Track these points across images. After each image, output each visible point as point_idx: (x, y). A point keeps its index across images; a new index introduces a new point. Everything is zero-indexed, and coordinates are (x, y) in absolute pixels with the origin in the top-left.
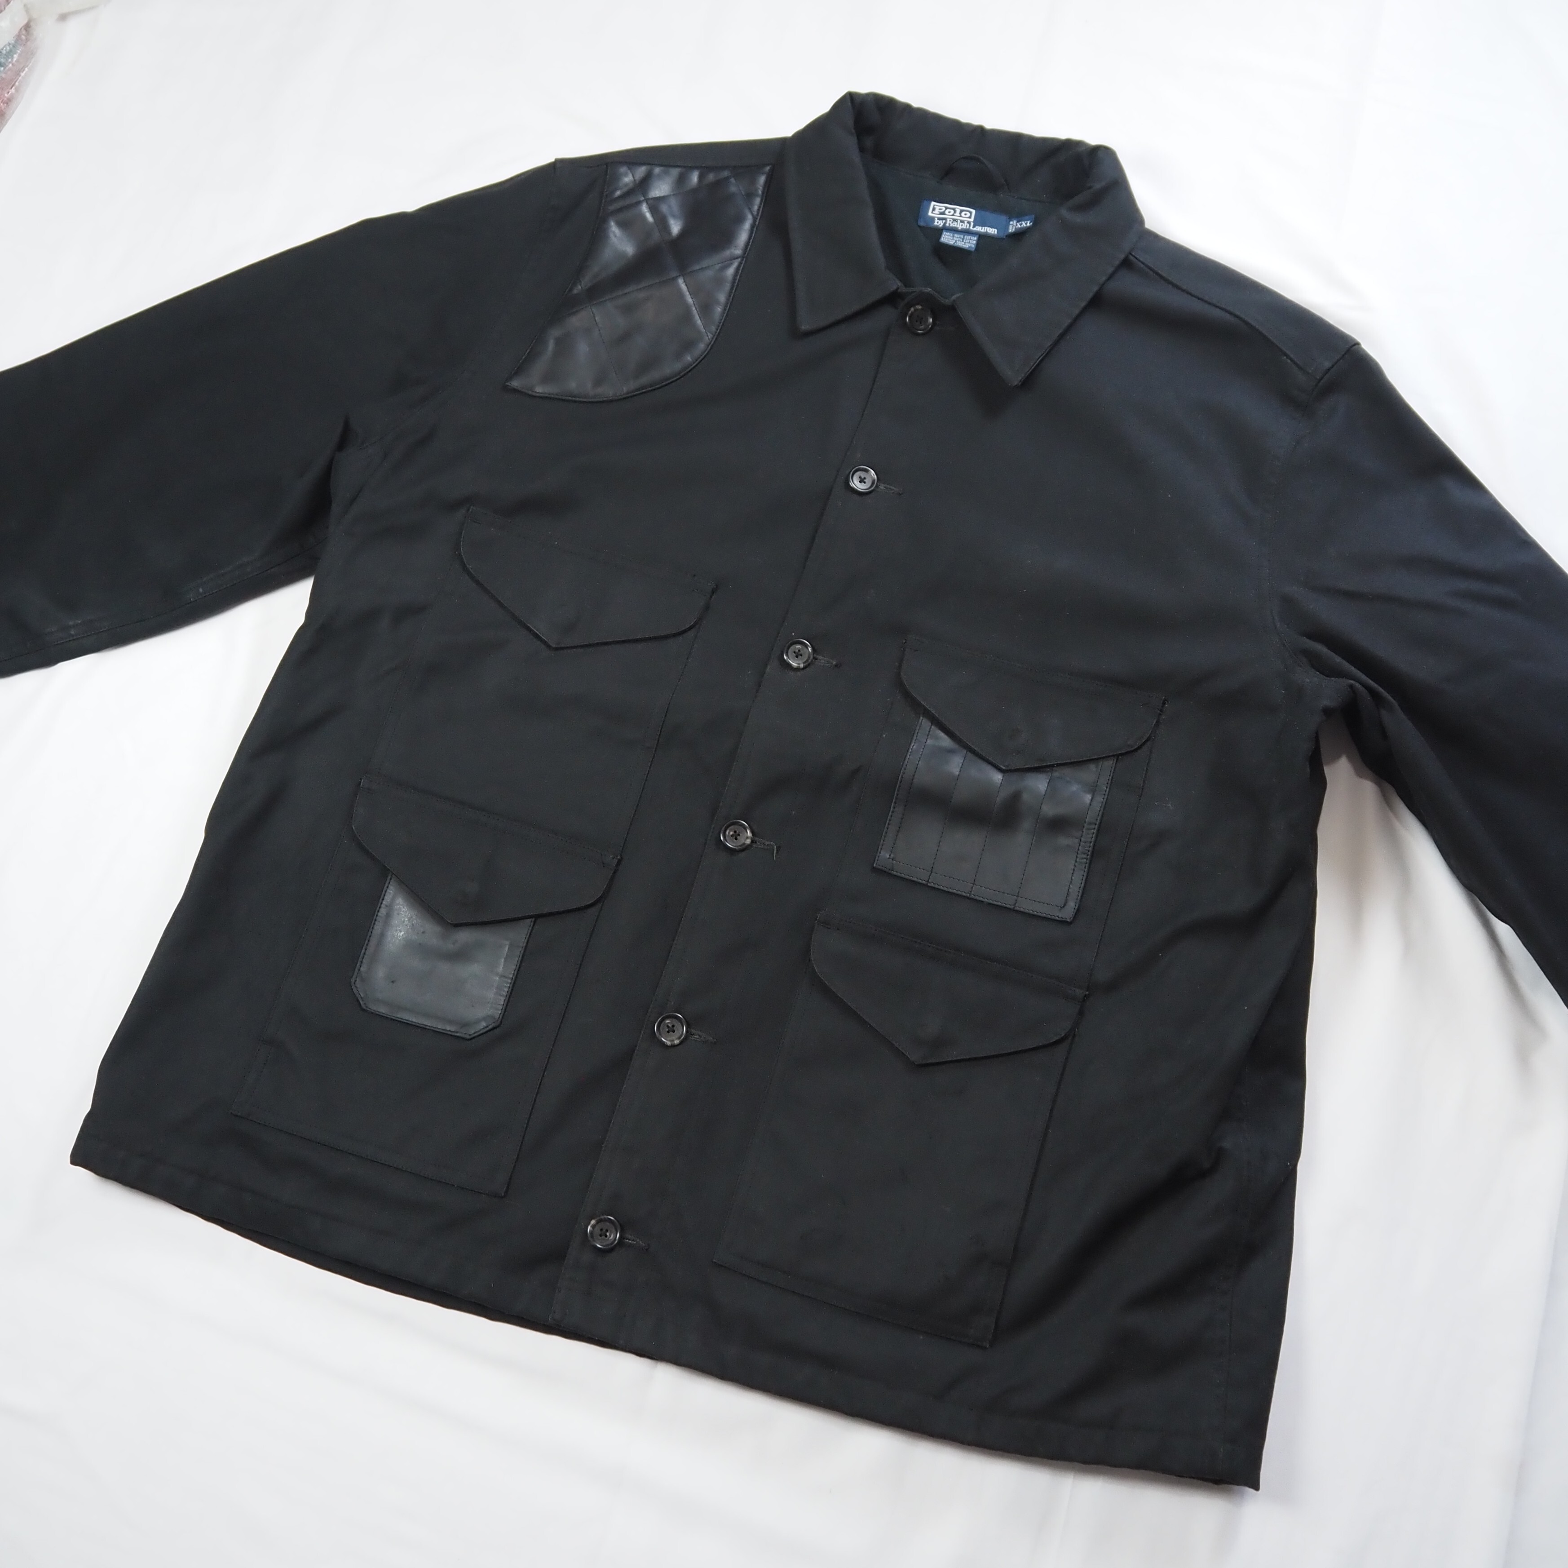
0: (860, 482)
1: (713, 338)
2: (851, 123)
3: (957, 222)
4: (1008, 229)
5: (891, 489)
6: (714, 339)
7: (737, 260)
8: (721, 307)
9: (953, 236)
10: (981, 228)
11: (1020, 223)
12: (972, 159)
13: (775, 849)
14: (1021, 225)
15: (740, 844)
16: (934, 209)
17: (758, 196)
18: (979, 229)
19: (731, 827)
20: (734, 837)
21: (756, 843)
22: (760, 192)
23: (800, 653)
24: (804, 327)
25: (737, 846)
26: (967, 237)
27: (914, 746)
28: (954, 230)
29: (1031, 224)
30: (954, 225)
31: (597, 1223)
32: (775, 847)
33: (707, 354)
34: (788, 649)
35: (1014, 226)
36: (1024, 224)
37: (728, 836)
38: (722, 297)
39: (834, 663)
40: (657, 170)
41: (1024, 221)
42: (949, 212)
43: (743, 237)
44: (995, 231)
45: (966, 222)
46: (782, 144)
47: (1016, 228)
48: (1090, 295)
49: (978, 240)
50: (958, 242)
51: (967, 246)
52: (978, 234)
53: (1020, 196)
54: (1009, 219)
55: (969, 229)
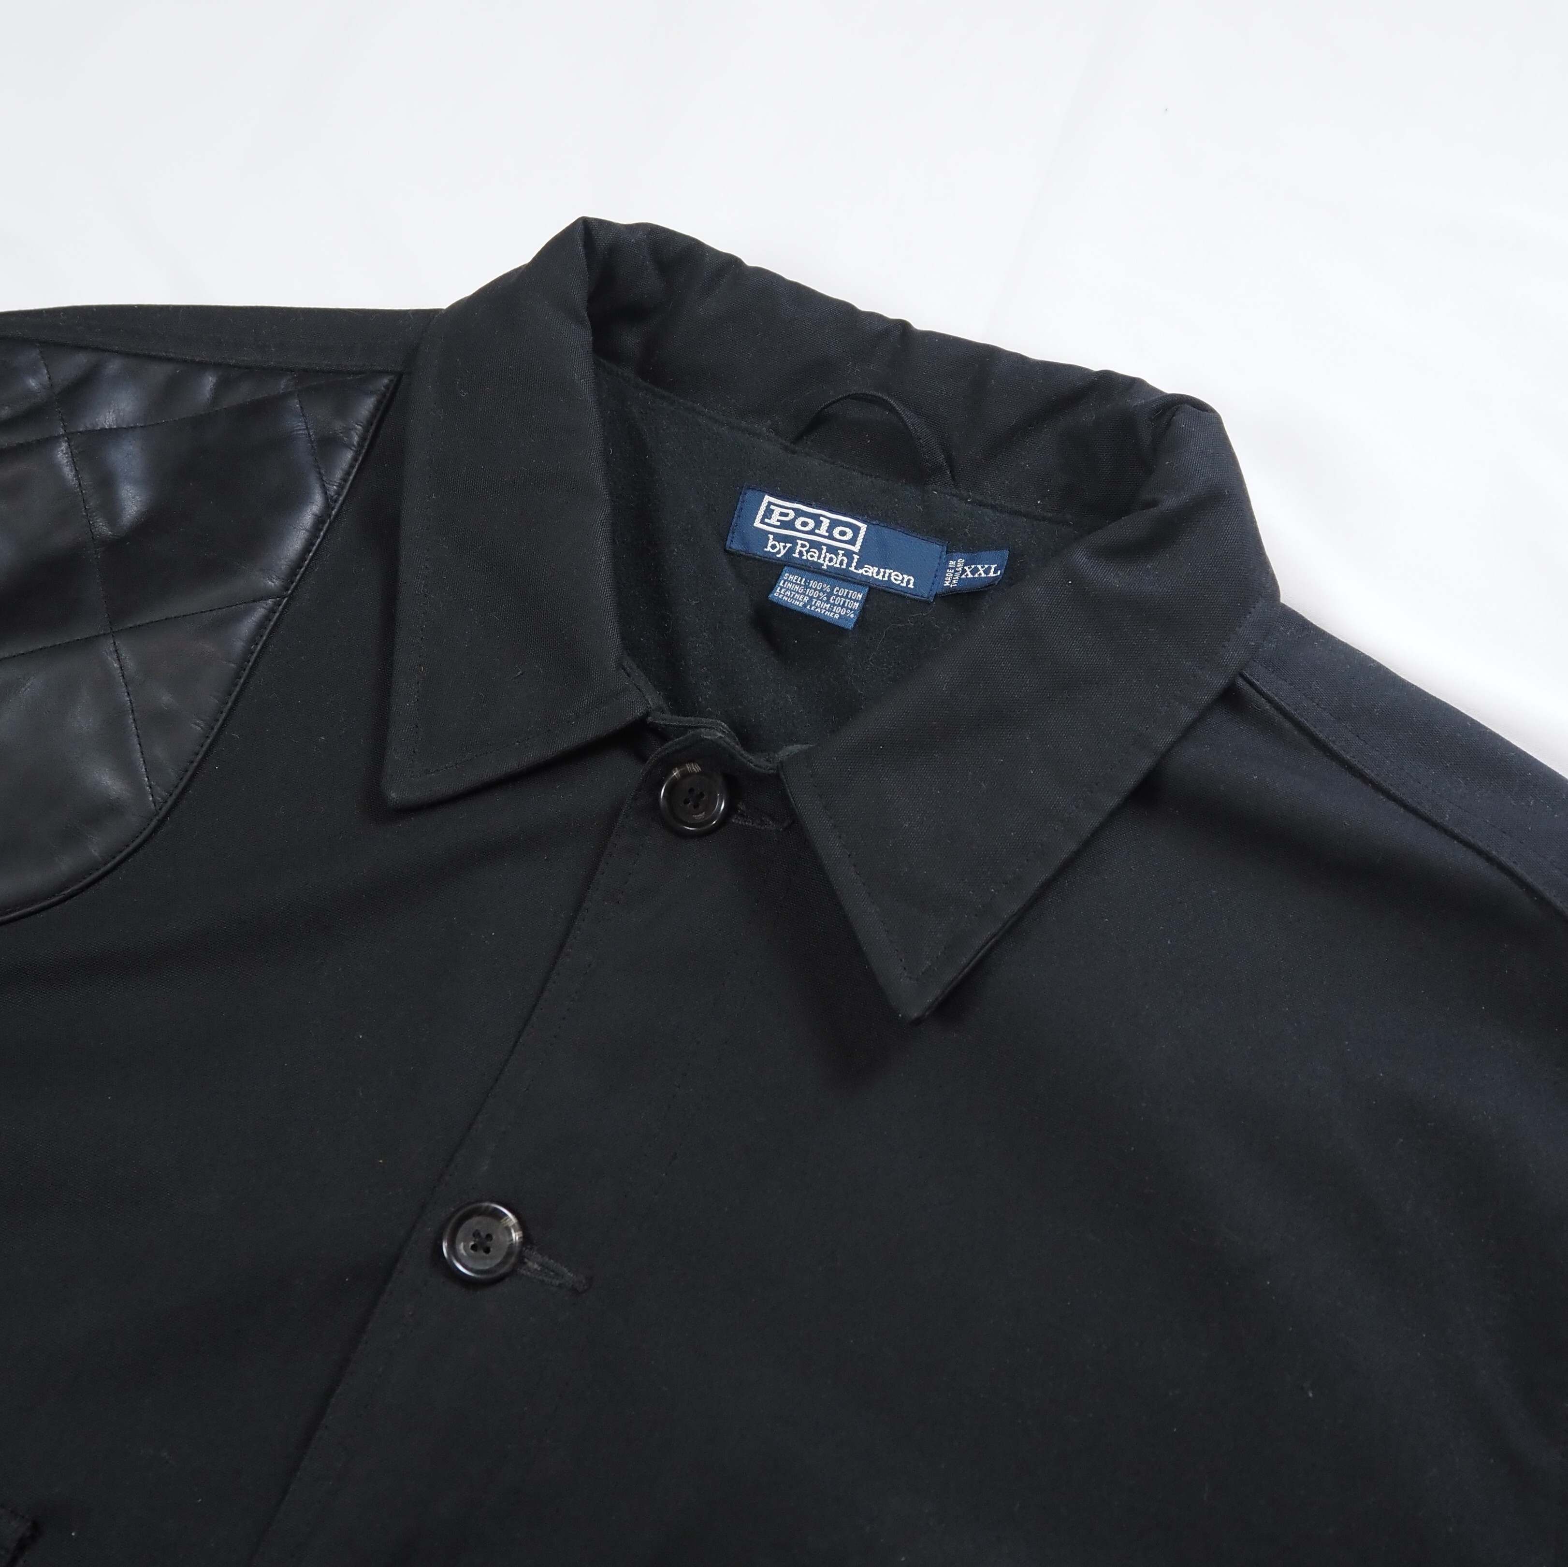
0: (474, 1246)
2: (579, 295)
4: (943, 580)
5: (557, 1275)
6: (168, 805)
8: (201, 721)
9: (806, 587)
10: (876, 569)
11: (973, 567)
12: (872, 400)
14: (973, 572)
16: (769, 513)
17: (348, 446)
18: (870, 571)
22: (356, 439)
24: (399, 792)
26: (840, 593)
28: (812, 570)
29: (1000, 572)
30: (813, 556)
33: (143, 842)
35: (957, 572)
36: (982, 572)
38: (206, 696)
40: (114, 366)
41: (983, 562)
43: (291, 544)
44: (908, 582)
46: (421, 325)
47: (960, 579)
48: (1130, 780)
49: (867, 600)
50: (816, 602)
51: (837, 616)
52: (866, 585)
53: (980, 498)
54: (947, 552)
55: (847, 570)
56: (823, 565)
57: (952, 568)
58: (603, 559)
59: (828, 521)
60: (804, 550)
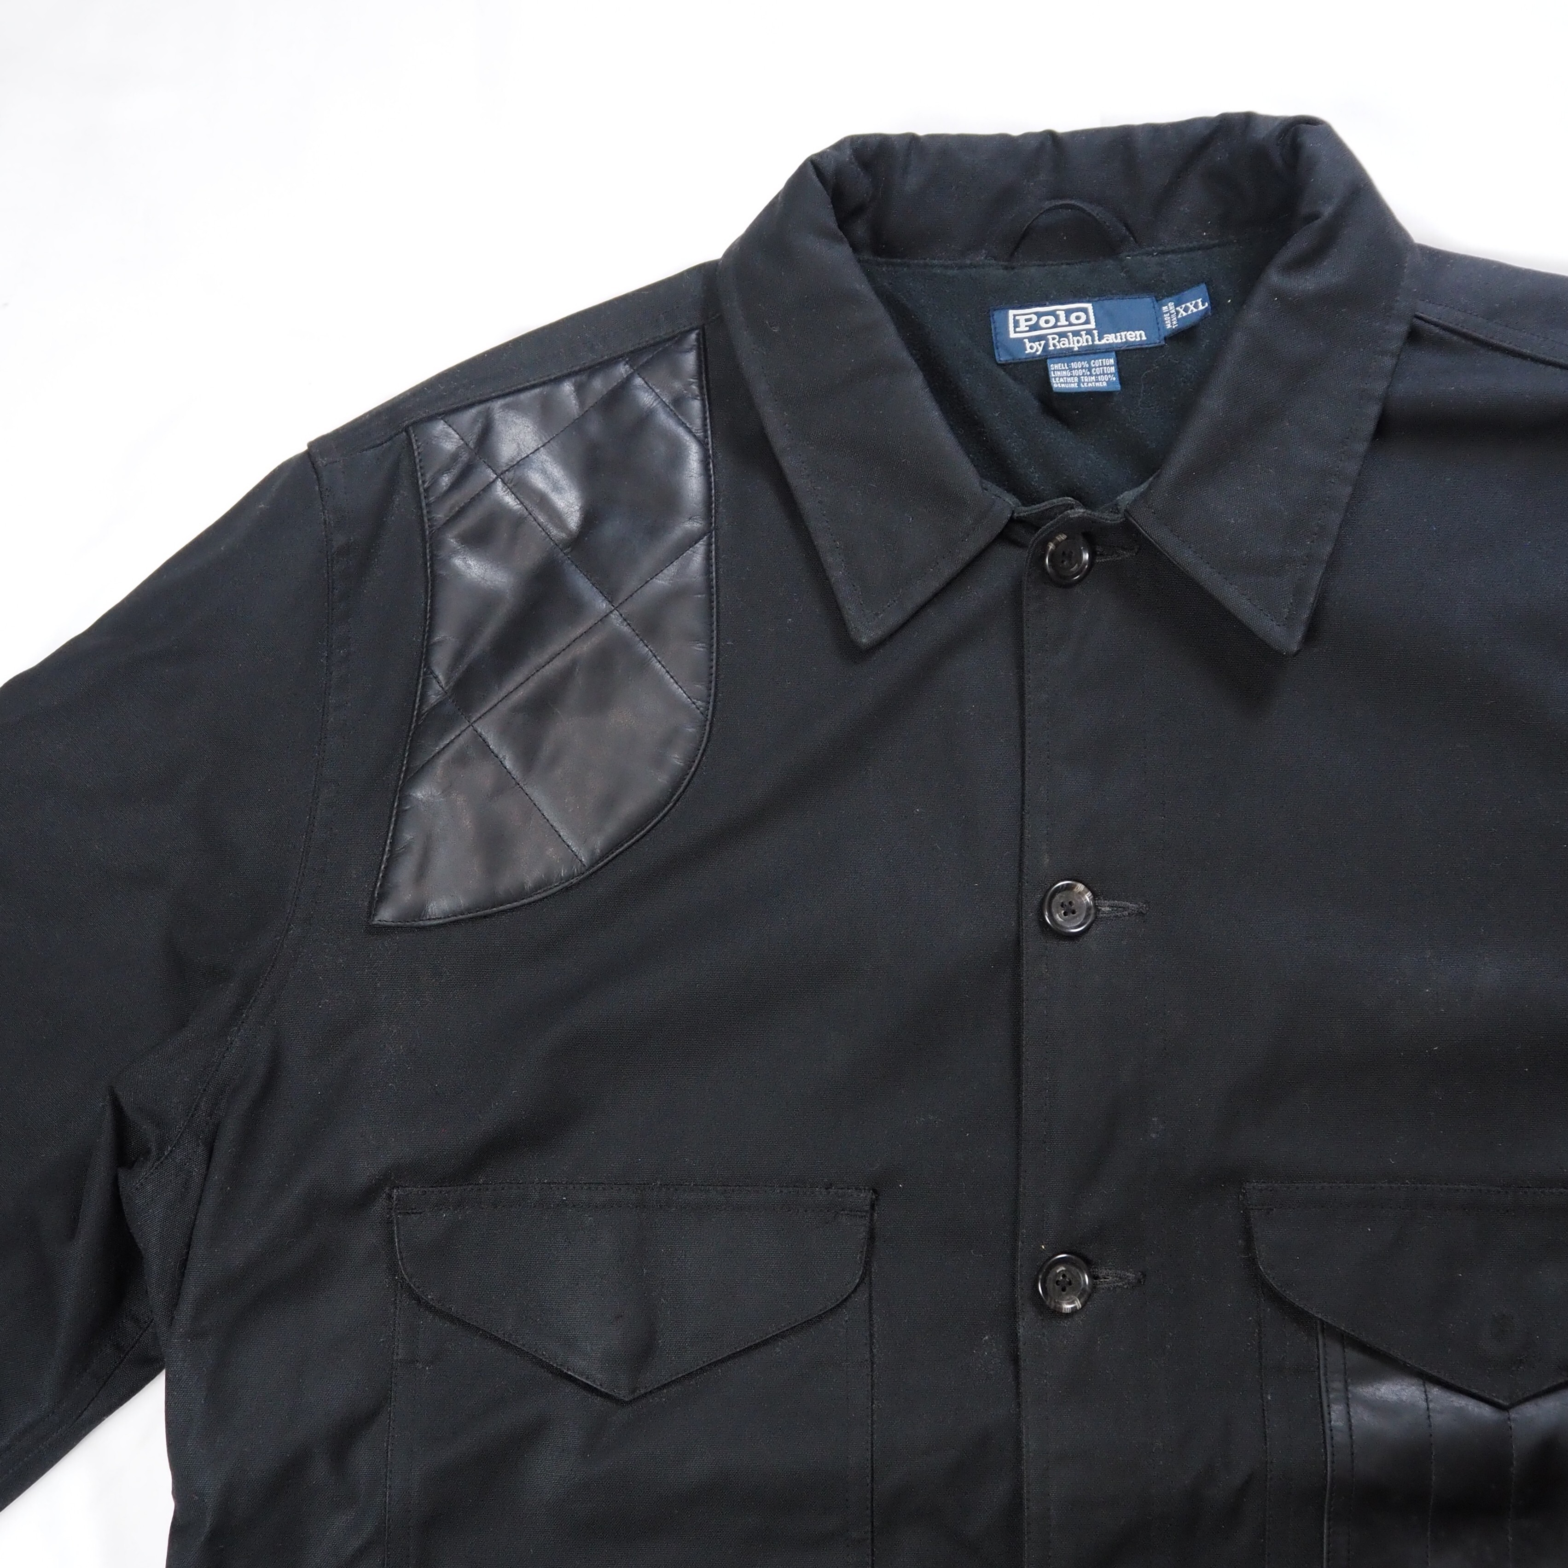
0: (1065, 913)
3: (1067, 337)
4: (1165, 324)
5: (1125, 909)
7: (699, 542)
8: (702, 643)
9: (1072, 370)
10: (1113, 335)
11: (1183, 306)
12: (1060, 207)
14: (1186, 310)
16: (1016, 324)
17: (695, 398)
18: (1110, 339)
22: (697, 390)
23: (1067, 1280)
24: (865, 636)
26: (1097, 364)
28: (1067, 355)
29: (1207, 304)
30: (1064, 344)
33: (707, 742)
34: (1044, 1279)
35: (1172, 314)
36: (1192, 308)
38: (698, 623)
39: (1131, 1274)
40: (497, 408)
41: (1190, 300)
43: (694, 489)
44: (1141, 336)
45: (1083, 333)
47: (1178, 320)
48: (1370, 427)
49: (1118, 362)
50: (1084, 379)
51: (1105, 384)
52: (1111, 351)
53: (1160, 248)
54: (1157, 301)
55: (1093, 345)
56: (1073, 348)
57: (1167, 313)
59: (1064, 312)
60: (1055, 341)
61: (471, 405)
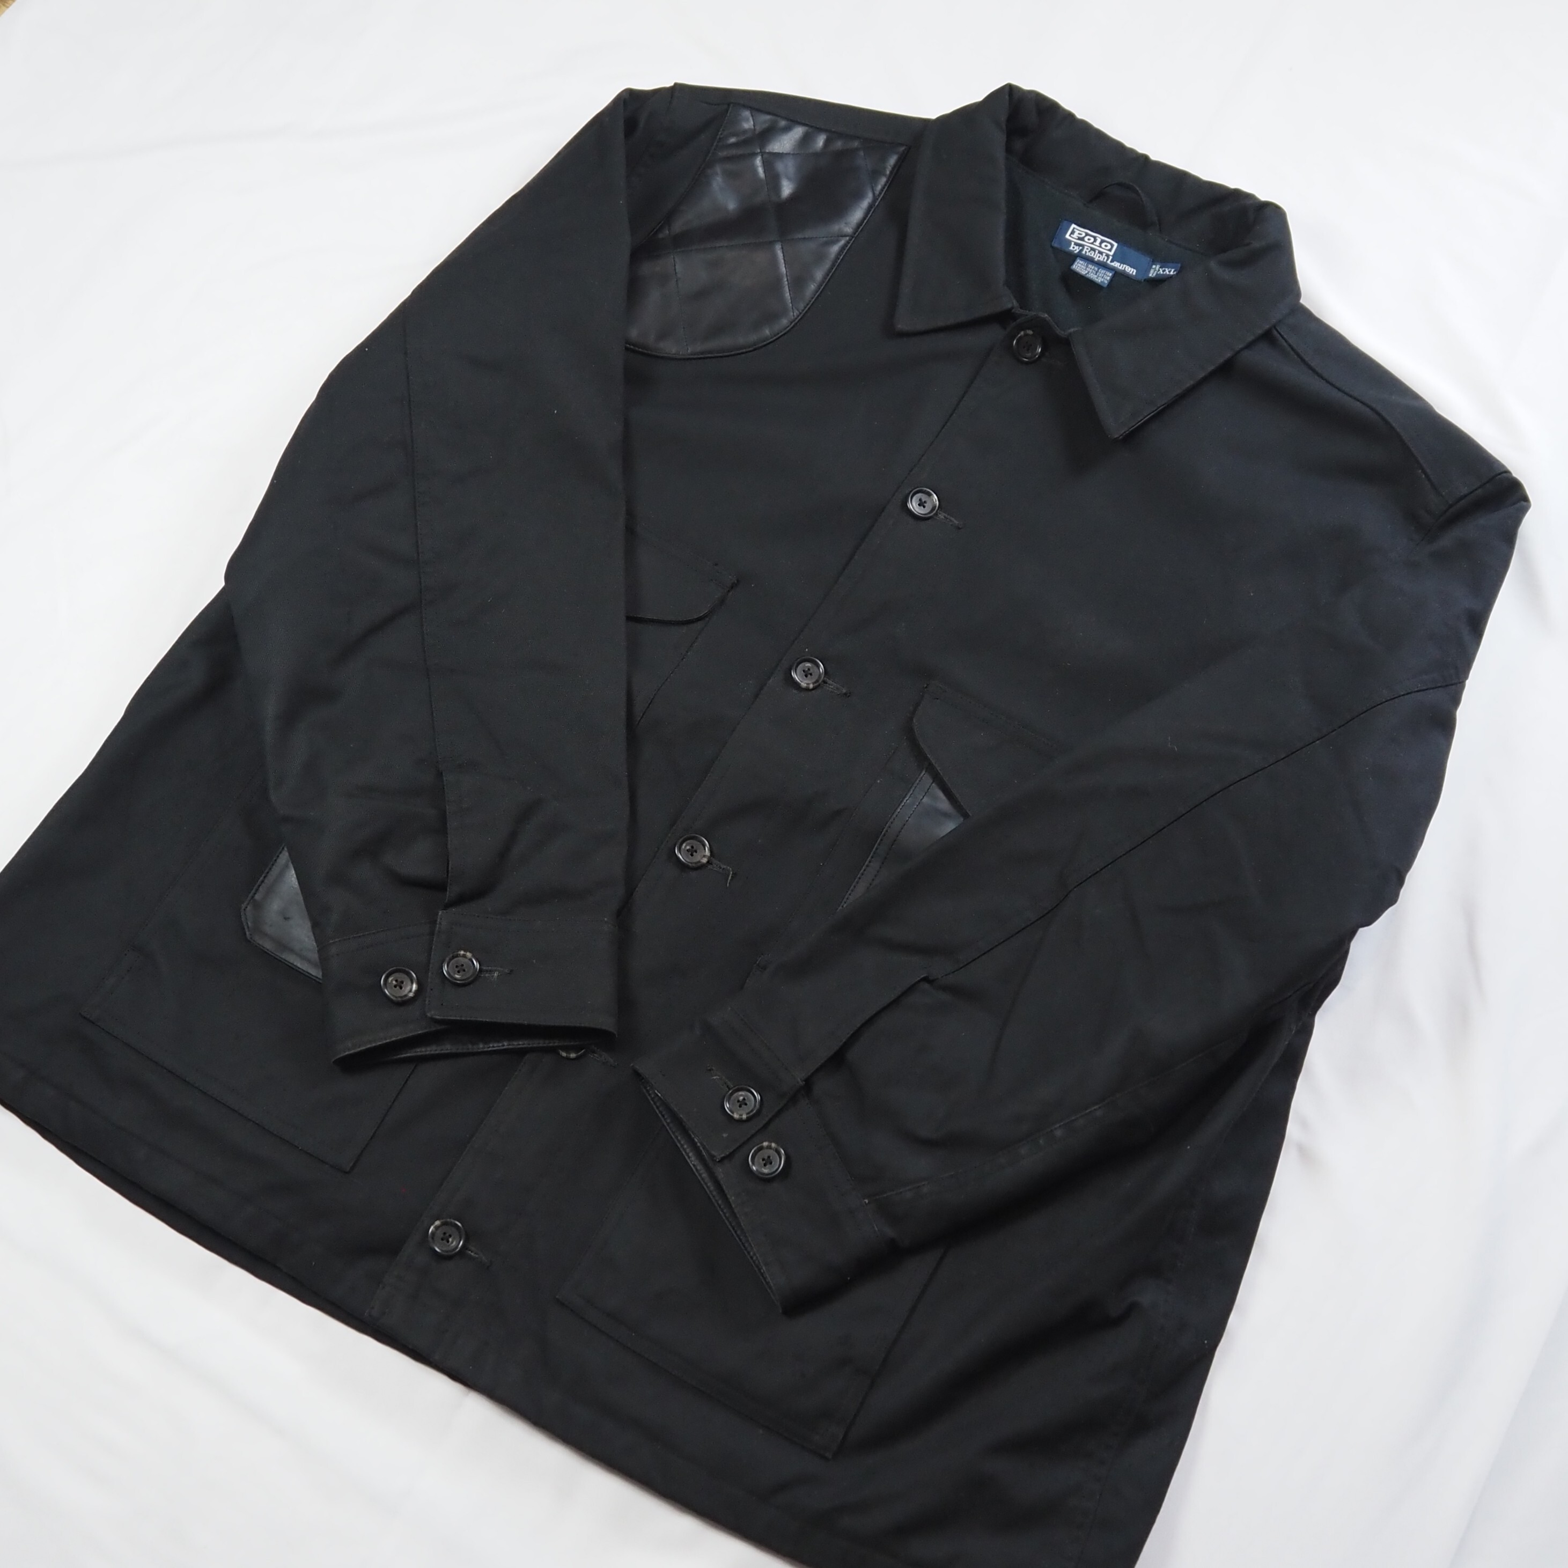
0: (919, 505)
1: (798, 316)
2: (1004, 117)
3: (1095, 252)
4: (1149, 274)
5: (951, 521)
6: (800, 317)
7: (844, 238)
8: (815, 284)
9: (1087, 267)
10: (1119, 264)
11: (1163, 269)
12: (1127, 187)
13: (730, 876)
14: (1163, 271)
15: (695, 861)
16: (1073, 232)
17: (884, 175)
18: (1116, 265)
19: (688, 841)
20: (690, 853)
21: (711, 864)
22: (888, 172)
23: (810, 672)
24: (901, 326)
25: (691, 863)
26: (1102, 271)
27: (907, 800)
28: (1090, 260)
29: (1175, 273)
30: (1091, 254)
31: (443, 1224)
32: (731, 873)
33: (788, 331)
34: (797, 666)
35: (1156, 271)
36: (1167, 272)
37: (684, 849)
38: (819, 275)
39: (844, 691)
40: (783, 124)
41: (1168, 268)
42: (1089, 239)
43: (857, 215)
44: (1133, 272)
45: (1104, 254)
46: (923, 125)
47: (1157, 274)
48: (1219, 362)
49: (1113, 276)
50: (1091, 273)
51: (1100, 281)
52: (1114, 270)
53: (1171, 239)
54: (1152, 262)
55: (1106, 263)
58: (1001, 237)
61: (769, 113)
